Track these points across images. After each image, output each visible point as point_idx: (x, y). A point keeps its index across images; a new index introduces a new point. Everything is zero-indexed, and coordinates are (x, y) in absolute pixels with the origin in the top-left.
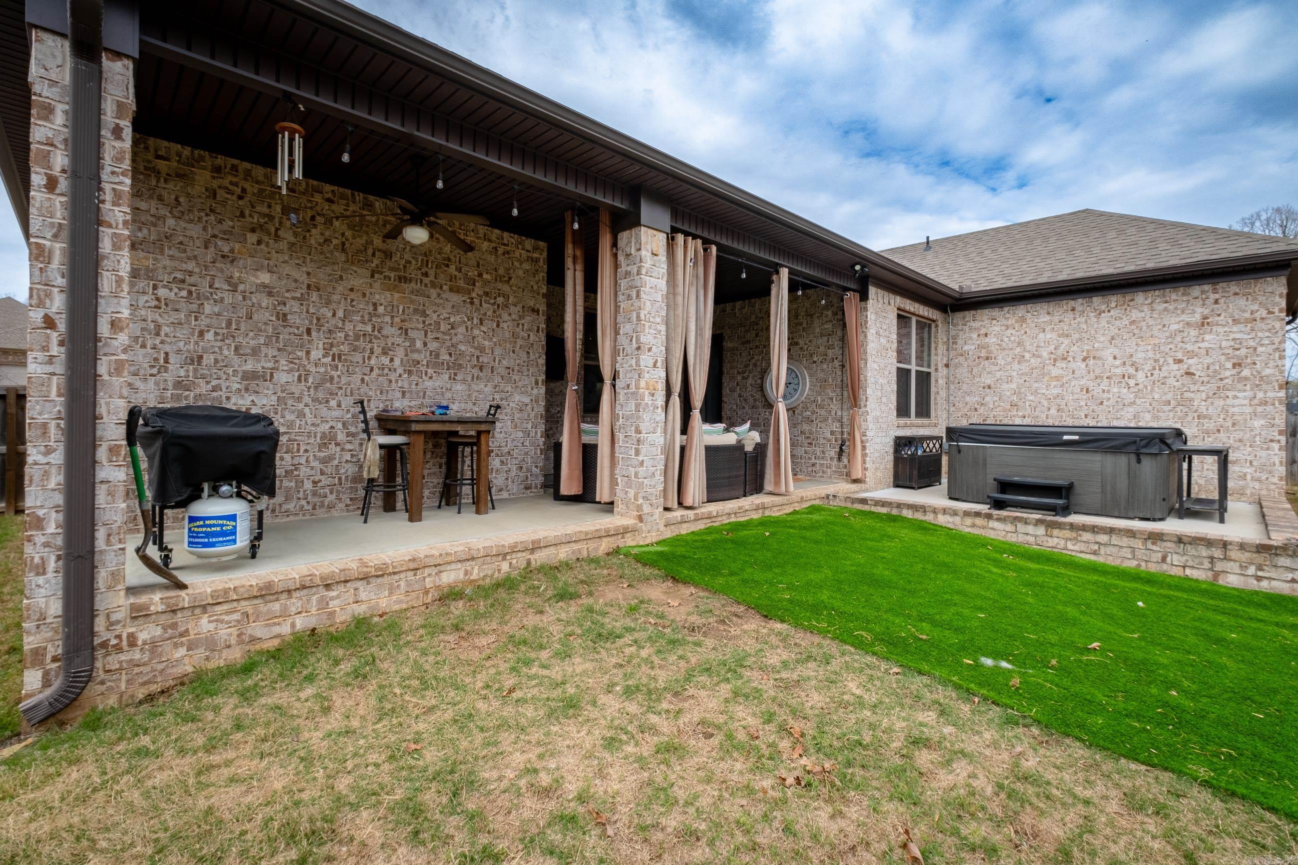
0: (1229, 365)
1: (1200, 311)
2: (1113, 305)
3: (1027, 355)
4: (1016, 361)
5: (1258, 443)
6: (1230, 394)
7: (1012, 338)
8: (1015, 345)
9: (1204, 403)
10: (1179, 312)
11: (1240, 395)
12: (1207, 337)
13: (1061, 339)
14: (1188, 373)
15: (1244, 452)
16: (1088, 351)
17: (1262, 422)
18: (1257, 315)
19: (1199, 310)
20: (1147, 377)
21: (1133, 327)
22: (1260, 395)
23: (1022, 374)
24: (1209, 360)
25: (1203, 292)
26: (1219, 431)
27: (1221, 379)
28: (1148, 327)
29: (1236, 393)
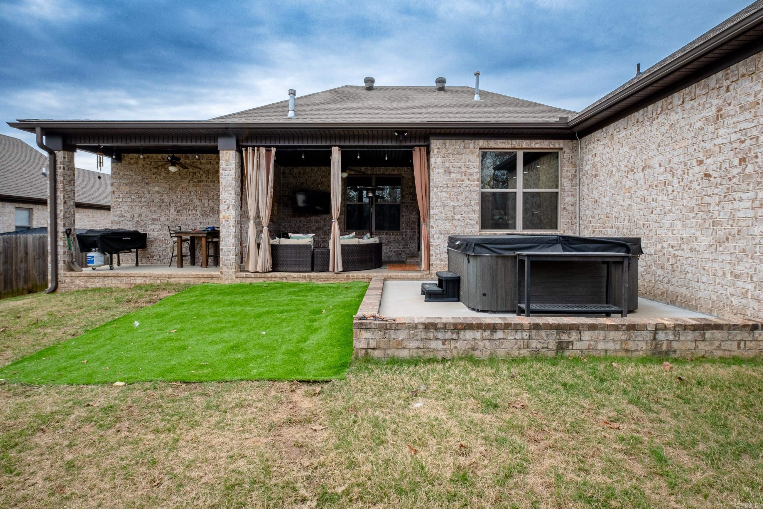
0: (736, 162)
2: (660, 110)
3: (614, 170)
5: (758, 254)
6: (737, 195)
7: (607, 156)
8: (608, 161)
9: (717, 208)
10: (701, 108)
11: (745, 196)
12: (721, 132)
13: (631, 152)
14: (706, 175)
15: (747, 265)
16: (645, 160)
19: (715, 102)
20: (679, 182)
21: (672, 131)
24: (721, 158)
25: (718, 80)
26: (727, 239)
27: (730, 179)
28: (681, 129)
29: (741, 194)
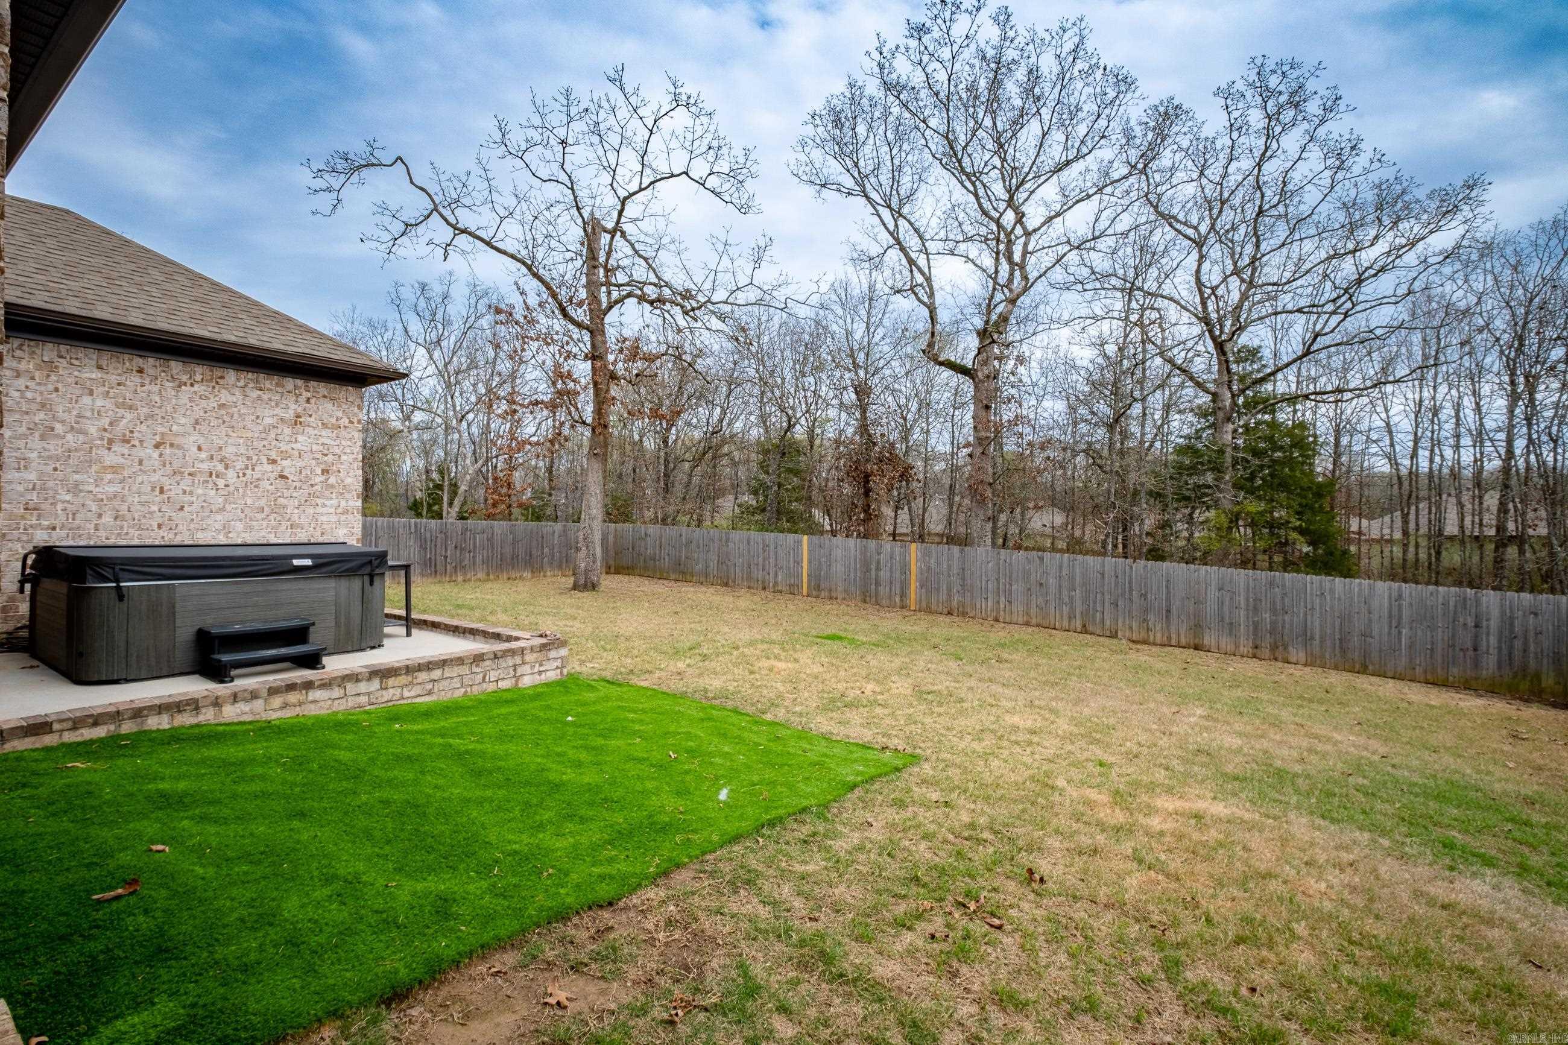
0: (319, 471)
1: (291, 408)
2: (198, 378)
3: (59, 428)
4: (37, 434)
6: (319, 501)
7: (29, 395)
8: (34, 407)
10: (273, 404)
11: (328, 503)
12: (300, 438)
13: (121, 411)
14: (282, 477)
16: (163, 434)
17: (345, 531)
18: (341, 422)
19: (293, 406)
20: (238, 477)
21: (223, 412)
22: (343, 503)
23: (50, 458)
24: (300, 464)
25: (296, 387)
27: (312, 485)
28: (240, 415)
29: (324, 501)
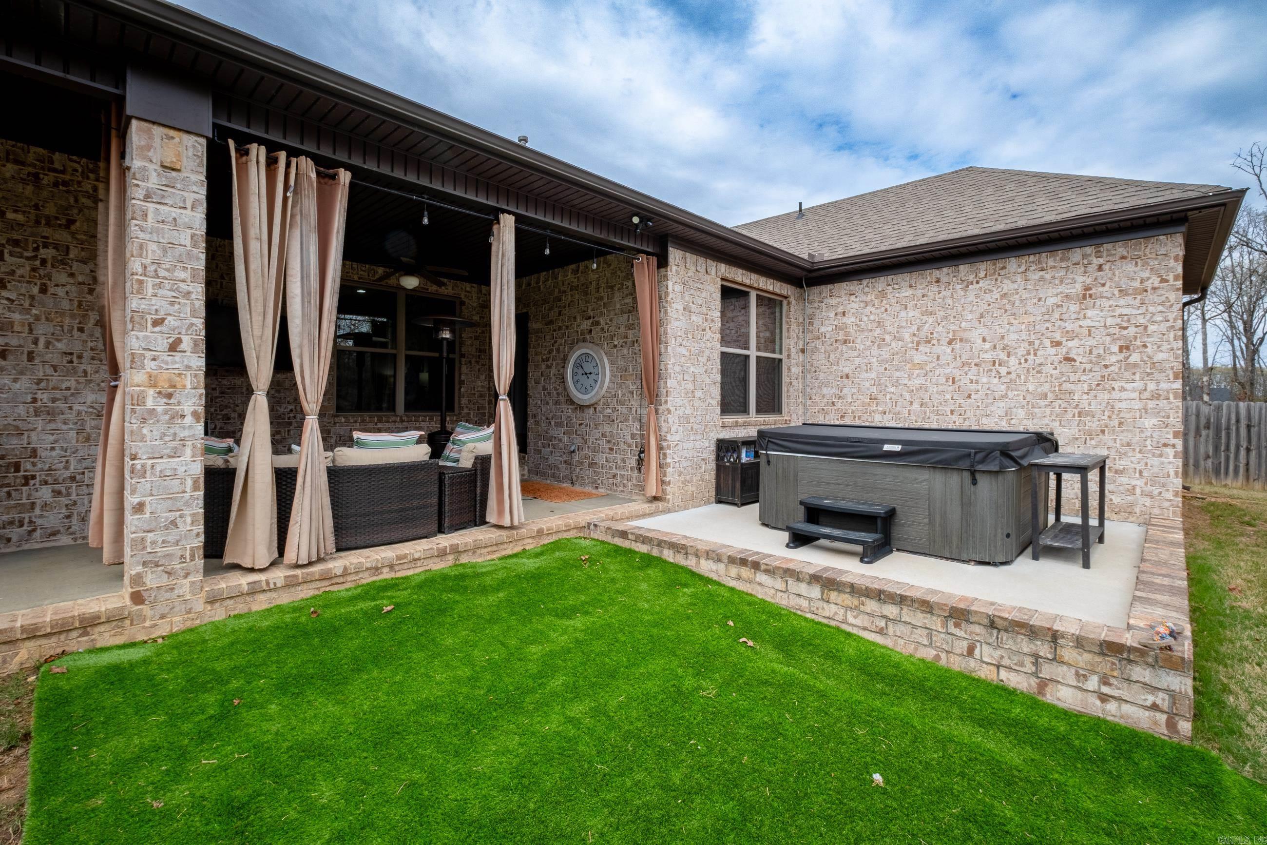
0: (1115, 348)
1: (1079, 281)
2: (982, 274)
3: (888, 338)
4: (876, 345)
5: (1150, 447)
6: (1116, 385)
7: (872, 317)
8: (875, 325)
9: (1085, 397)
10: (1057, 282)
11: (1129, 386)
12: (1089, 313)
13: (925, 318)
14: (1067, 359)
15: (1133, 459)
16: (954, 331)
17: (1154, 421)
18: (1148, 284)
19: (1080, 279)
20: (1020, 364)
21: (1005, 301)
22: (1152, 386)
23: (882, 361)
24: (1091, 342)
25: (1084, 256)
26: (1103, 432)
27: (1106, 366)
28: (1022, 301)
29: (1123, 384)
